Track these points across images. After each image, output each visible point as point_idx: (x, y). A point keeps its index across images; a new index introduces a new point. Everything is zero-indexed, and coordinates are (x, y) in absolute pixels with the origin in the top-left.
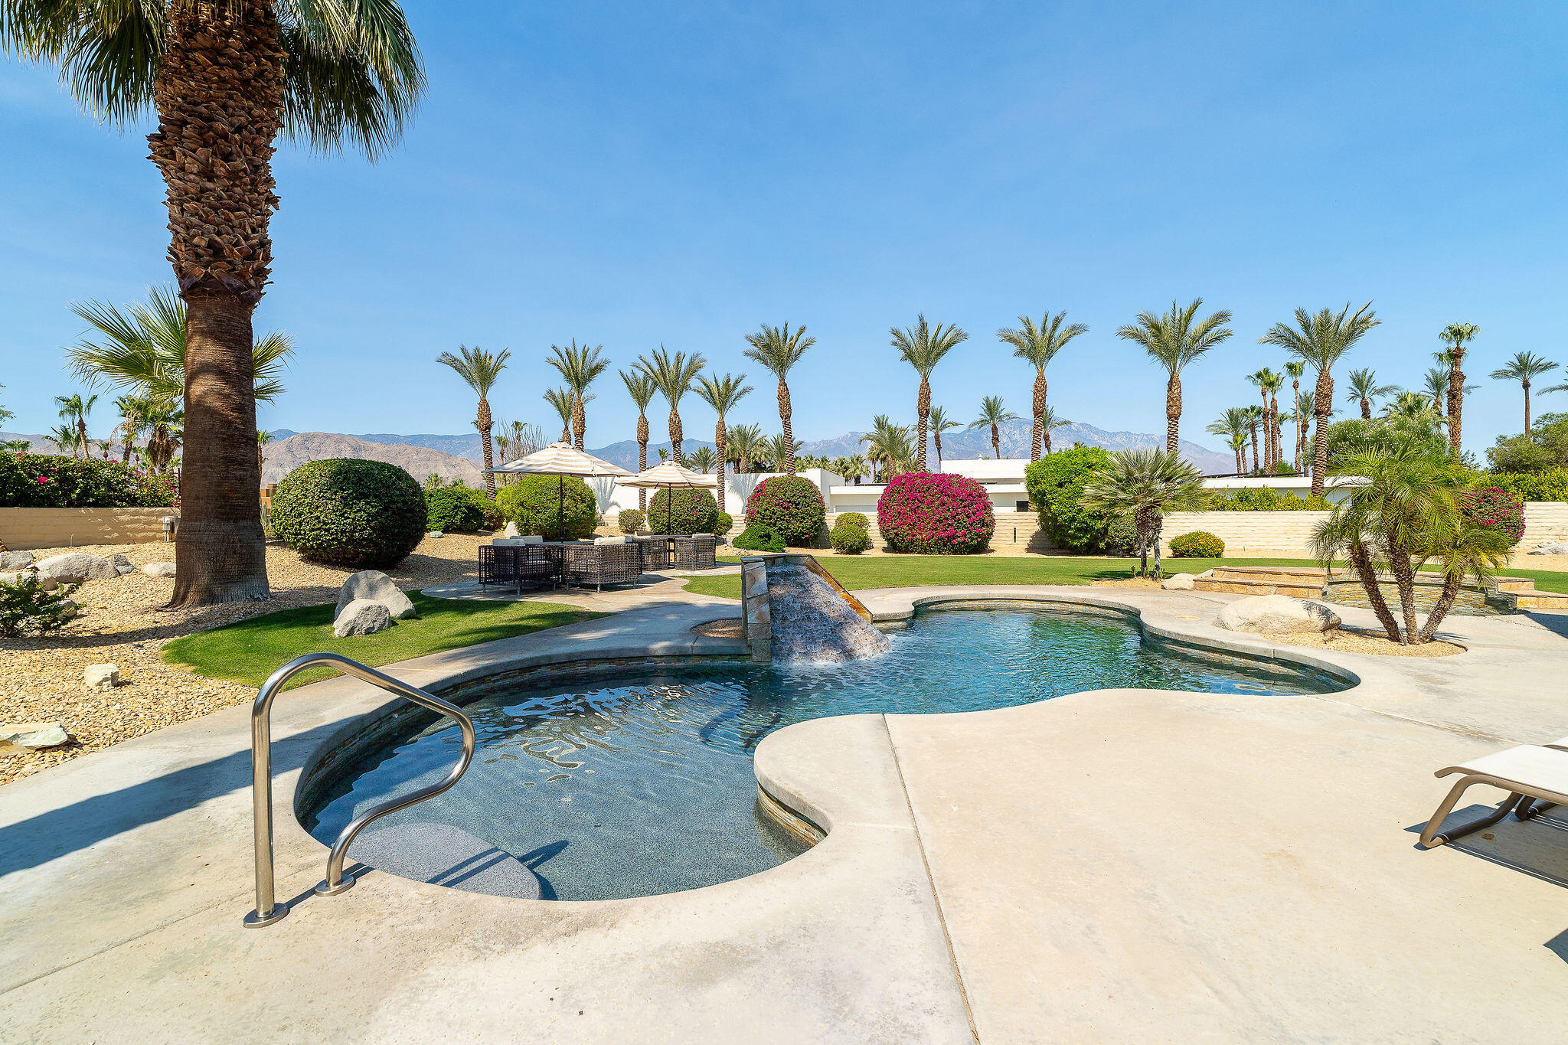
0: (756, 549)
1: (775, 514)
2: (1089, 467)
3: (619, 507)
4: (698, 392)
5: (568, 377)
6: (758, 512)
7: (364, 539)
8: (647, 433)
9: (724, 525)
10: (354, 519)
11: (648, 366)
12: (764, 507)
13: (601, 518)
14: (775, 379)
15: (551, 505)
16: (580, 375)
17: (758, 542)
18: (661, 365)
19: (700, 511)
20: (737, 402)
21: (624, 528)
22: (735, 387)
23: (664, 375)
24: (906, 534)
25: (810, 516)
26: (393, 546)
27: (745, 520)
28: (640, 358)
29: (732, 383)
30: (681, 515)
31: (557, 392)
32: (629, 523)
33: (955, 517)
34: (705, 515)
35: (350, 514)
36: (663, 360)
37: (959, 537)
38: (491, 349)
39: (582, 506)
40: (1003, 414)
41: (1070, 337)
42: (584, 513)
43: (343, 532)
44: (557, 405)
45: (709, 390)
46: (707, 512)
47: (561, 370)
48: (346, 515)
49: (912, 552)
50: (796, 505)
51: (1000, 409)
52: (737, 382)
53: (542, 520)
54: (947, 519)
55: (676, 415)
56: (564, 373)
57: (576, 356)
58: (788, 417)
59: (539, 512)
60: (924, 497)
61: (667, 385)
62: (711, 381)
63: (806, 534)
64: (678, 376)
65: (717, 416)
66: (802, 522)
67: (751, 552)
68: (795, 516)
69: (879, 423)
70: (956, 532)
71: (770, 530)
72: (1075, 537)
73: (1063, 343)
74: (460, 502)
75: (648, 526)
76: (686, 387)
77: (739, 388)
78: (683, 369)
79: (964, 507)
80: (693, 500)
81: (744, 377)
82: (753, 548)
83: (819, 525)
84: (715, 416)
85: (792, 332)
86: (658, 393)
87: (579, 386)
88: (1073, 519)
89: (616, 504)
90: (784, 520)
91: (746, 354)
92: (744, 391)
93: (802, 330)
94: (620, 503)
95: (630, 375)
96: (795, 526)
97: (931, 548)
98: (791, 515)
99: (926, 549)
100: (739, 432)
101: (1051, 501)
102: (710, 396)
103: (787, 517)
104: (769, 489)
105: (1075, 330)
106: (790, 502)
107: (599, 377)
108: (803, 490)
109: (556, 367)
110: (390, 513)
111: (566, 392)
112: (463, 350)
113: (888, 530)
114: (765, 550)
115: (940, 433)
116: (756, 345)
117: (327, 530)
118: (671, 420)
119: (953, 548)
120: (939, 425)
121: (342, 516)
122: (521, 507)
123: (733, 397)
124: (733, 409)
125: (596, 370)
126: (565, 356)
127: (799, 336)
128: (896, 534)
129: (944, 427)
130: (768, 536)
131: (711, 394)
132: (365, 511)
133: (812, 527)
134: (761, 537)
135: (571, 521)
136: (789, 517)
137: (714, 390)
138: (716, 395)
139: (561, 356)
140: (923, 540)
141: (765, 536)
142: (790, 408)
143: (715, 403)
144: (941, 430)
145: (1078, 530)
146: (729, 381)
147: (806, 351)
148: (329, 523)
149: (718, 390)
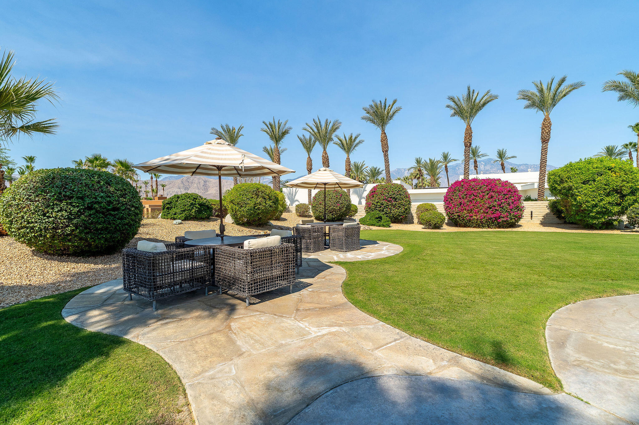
0: (374, 225)
1: (383, 205)
2: (609, 170)
3: (299, 202)
4: (336, 144)
5: (272, 138)
6: (373, 204)
7: (68, 235)
8: (311, 165)
9: (353, 211)
10: (56, 218)
11: (311, 128)
12: (377, 201)
13: (288, 208)
14: (379, 130)
15: (249, 202)
16: (277, 136)
17: (375, 222)
18: (317, 127)
19: (341, 204)
20: (356, 148)
21: (298, 213)
22: (355, 140)
23: (319, 133)
24: (465, 216)
25: (404, 205)
26: (99, 239)
27: (365, 208)
28: (307, 124)
29: (353, 138)
30: (330, 206)
31: (269, 148)
32: (302, 211)
33: (500, 205)
34: (344, 206)
35: (52, 213)
36: (319, 125)
37: (503, 218)
38: (234, 125)
39: (269, 203)
40: (480, 154)
41: (570, 91)
42: (271, 206)
43: (46, 229)
44: (269, 154)
45: (342, 142)
46: (345, 204)
47: (268, 134)
48: (47, 215)
49: (469, 227)
50: (395, 199)
51: (478, 152)
52: (356, 138)
53: (244, 211)
54: (494, 206)
55: (326, 153)
56: (270, 135)
57: (275, 126)
58: (387, 151)
59: (242, 207)
60: (477, 193)
61: (321, 138)
62: (342, 138)
63: (401, 216)
64: (326, 132)
65: (346, 156)
66: (398, 209)
67: (371, 227)
68: (394, 206)
69: (417, 161)
70: (501, 214)
71: (381, 214)
72: (594, 218)
73: (565, 95)
74: (195, 201)
75: (312, 213)
76: (331, 139)
77: (357, 141)
78: (329, 129)
79: (506, 199)
80: (337, 198)
81: (359, 135)
82: (372, 225)
83: (408, 211)
84: (345, 155)
85: (390, 102)
86: (317, 143)
87: (277, 141)
88: (596, 206)
89: (298, 201)
90: (388, 208)
91: (363, 118)
92: (360, 142)
93: (395, 102)
94: (299, 201)
95: (302, 137)
96: (395, 211)
97: (483, 224)
98: (392, 205)
99: (479, 225)
100: (355, 165)
101: (577, 194)
102: (342, 146)
103: (390, 207)
104: (379, 191)
105: (574, 87)
106: (391, 198)
107: (287, 137)
108: (399, 191)
109: (265, 133)
110: (92, 212)
111: (273, 147)
112: (222, 127)
113: (453, 213)
114: (379, 226)
115: (448, 165)
116: (368, 113)
117: (32, 228)
118: (323, 156)
119: (498, 224)
120: (447, 161)
121: (44, 215)
122: (231, 204)
123: (354, 145)
124: (354, 151)
125: (285, 133)
126: (269, 126)
127: (393, 105)
128: (459, 216)
129: (450, 161)
130: (381, 218)
131: (343, 145)
132: (66, 211)
133: (404, 212)
134: (377, 218)
135: (263, 212)
136: (391, 206)
137: (344, 142)
138: (345, 145)
139: (267, 126)
140: (477, 219)
141: (379, 218)
142: (388, 146)
143: (345, 149)
144: (448, 163)
145: (598, 213)
146: (351, 137)
147: (396, 114)
148: (32, 222)
149: (346, 142)
